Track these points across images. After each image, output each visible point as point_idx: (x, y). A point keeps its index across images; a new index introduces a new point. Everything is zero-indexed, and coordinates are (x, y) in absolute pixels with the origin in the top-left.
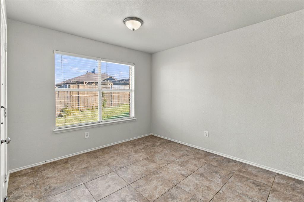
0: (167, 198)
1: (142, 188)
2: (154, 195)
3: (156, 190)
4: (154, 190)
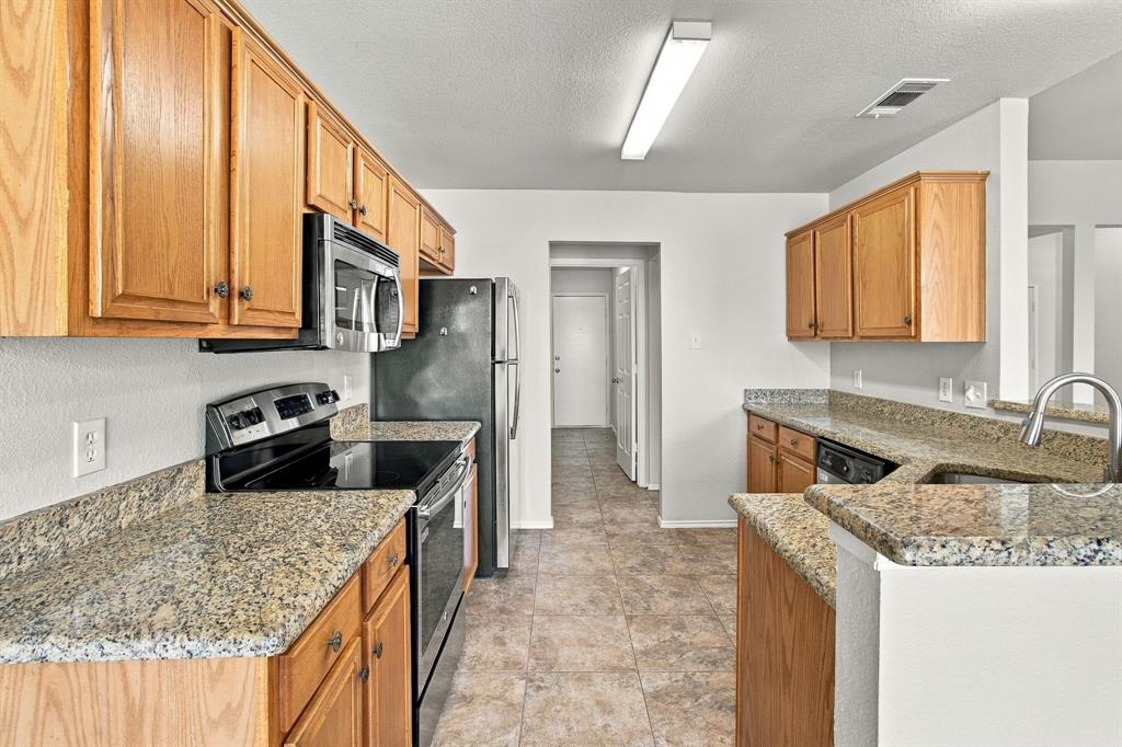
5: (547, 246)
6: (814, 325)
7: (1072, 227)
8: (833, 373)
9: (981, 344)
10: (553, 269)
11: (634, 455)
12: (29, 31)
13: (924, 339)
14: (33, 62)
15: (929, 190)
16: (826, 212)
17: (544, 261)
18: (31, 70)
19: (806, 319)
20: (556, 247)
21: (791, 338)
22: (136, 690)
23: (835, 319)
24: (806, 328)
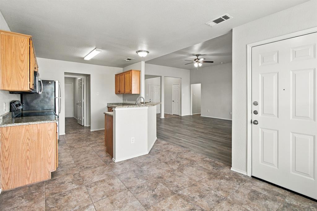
0: (160, 196)
1: (186, 208)
2: (173, 199)
3: (170, 205)
4: (173, 205)
5: (64, 73)
6: (119, 91)
7: (161, 76)
8: (123, 100)
9: (139, 94)
10: (65, 78)
11: (83, 120)
12: (23, 56)
13: (133, 93)
14: (24, 59)
15: (133, 72)
16: (122, 72)
17: (63, 76)
18: (24, 60)
19: (118, 90)
20: (66, 73)
21: (116, 94)
22: (39, 128)
23: (122, 91)
24: (118, 92)
